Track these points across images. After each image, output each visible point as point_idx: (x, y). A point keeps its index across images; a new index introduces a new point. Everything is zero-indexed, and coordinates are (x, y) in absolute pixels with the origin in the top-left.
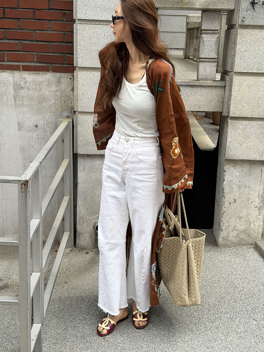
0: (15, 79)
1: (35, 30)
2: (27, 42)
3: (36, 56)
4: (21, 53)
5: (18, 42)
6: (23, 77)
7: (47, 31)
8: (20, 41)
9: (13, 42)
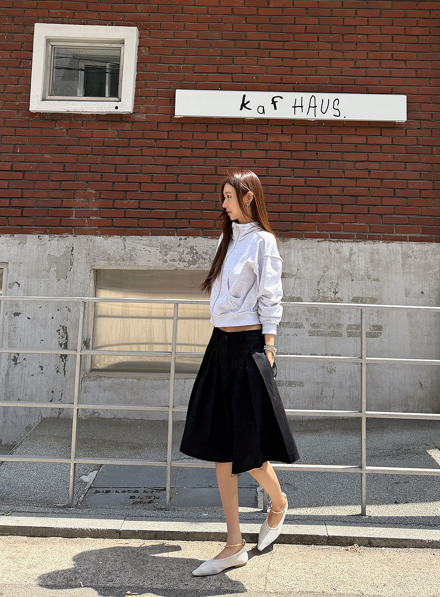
0: (404, 249)
1: (421, 207)
2: (413, 216)
3: (421, 228)
4: (408, 226)
5: (405, 216)
6: (411, 246)
7: (432, 207)
8: (408, 216)
9: (401, 216)
